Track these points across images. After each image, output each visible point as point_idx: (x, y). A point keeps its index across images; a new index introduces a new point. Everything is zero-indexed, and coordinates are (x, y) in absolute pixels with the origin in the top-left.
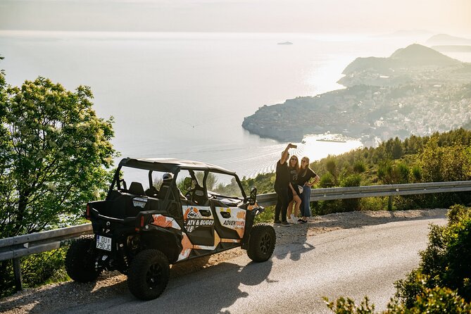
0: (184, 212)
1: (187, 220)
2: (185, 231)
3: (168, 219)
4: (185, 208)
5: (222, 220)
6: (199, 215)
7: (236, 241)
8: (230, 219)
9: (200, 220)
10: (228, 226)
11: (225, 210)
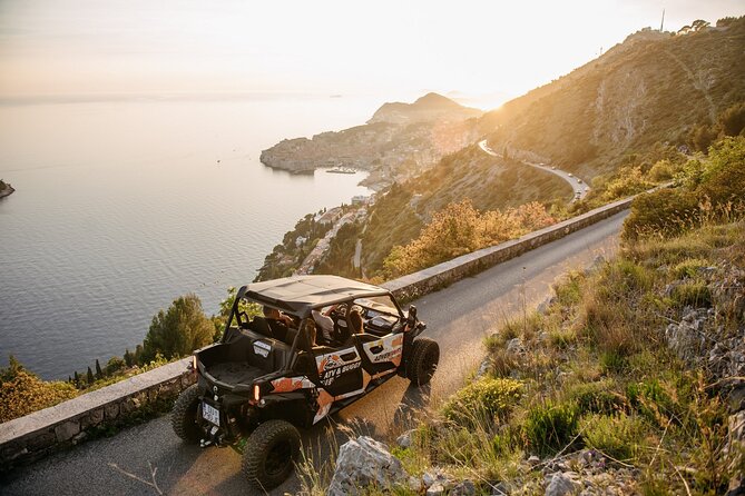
0: (319, 364)
1: (324, 373)
2: (322, 386)
3: (295, 380)
4: (319, 359)
5: (372, 357)
6: (341, 362)
7: (391, 371)
8: (383, 353)
9: (342, 367)
10: (381, 360)
11: (375, 343)
